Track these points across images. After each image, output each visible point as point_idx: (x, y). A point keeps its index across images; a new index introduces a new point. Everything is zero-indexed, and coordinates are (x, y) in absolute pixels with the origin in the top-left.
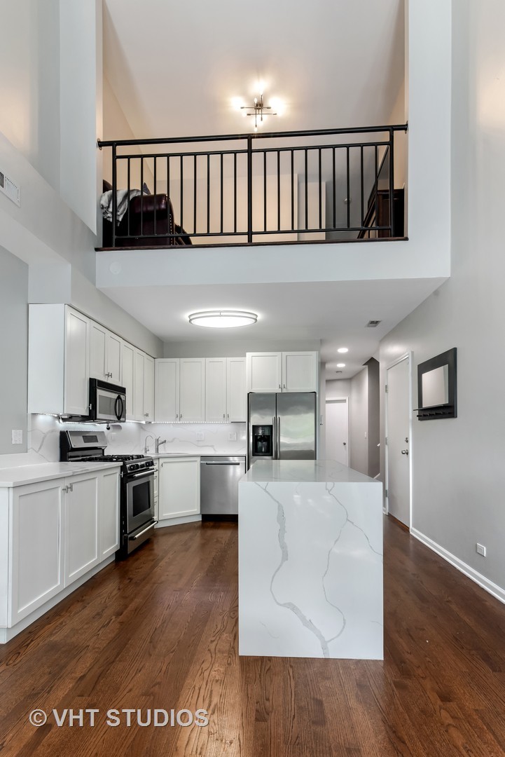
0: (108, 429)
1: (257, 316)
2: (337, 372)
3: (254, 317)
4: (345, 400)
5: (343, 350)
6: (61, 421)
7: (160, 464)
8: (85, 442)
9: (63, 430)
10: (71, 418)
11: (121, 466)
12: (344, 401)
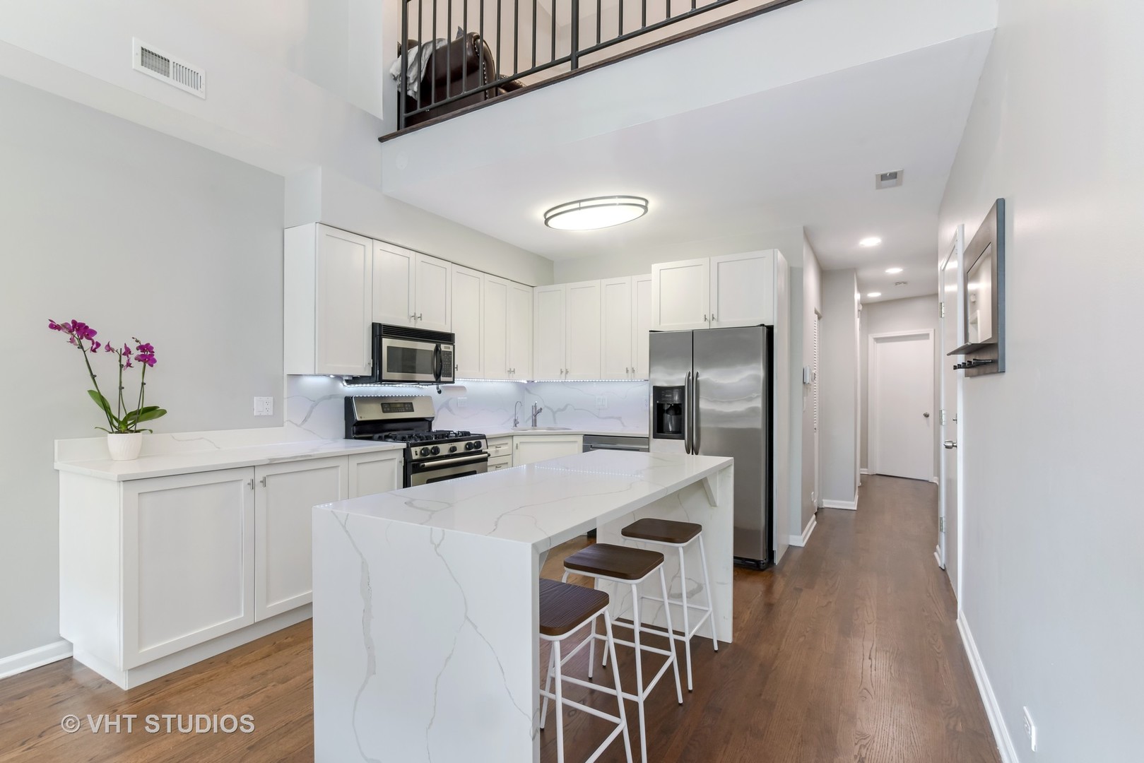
0: (440, 392)
1: (646, 201)
2: (897, 284)
3: (643, 203)
4: (928, 335)
5: (871, 242)
6: (345, 384)
7: (515, 445)
8: (384, 412)
9: (348, 395)
10: (354, 380)
11: (404, 449)
12: (926, 336)
